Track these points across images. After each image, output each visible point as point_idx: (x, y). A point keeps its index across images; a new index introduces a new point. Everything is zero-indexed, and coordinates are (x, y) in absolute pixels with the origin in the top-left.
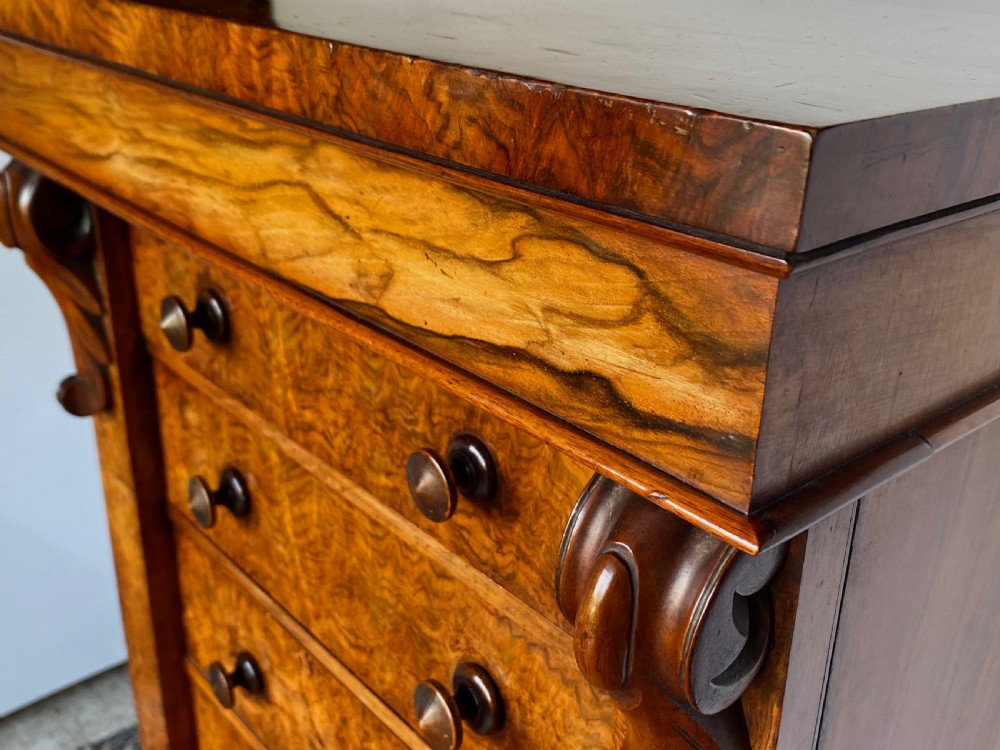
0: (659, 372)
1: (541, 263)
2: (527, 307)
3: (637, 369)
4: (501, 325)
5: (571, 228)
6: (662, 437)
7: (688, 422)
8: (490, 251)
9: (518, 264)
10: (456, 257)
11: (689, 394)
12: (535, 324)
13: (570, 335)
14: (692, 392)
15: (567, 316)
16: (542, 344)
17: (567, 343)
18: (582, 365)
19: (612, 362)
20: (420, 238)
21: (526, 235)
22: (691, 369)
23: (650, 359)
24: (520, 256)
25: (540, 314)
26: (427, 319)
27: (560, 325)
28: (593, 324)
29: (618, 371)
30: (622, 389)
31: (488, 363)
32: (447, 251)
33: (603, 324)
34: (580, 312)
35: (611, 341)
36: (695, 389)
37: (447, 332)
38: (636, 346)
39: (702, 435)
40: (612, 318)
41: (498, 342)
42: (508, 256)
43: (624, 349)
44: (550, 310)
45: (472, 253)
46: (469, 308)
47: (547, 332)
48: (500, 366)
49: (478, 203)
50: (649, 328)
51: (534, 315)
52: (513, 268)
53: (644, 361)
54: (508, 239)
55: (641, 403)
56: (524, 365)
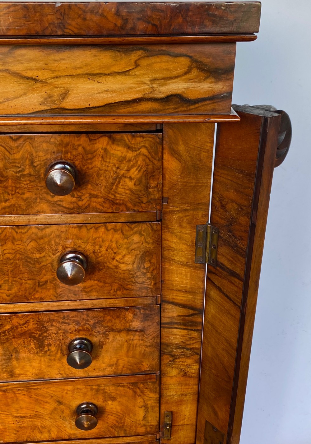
0: (199, 85)
1: (149, 65)
2: (143, 82)
3: (191, 87)
4: (132, 92)
5: (162, 50)
6: (201, 104)
7: (210, 96)
8: (124, 68)
9: (138, 68)
10: (106, 75)
11: (210, 88)
12: (147, 87)
13: (162, 85)
14: (211, 86)
15: (161, 79)
16: (151, 93)
17: (162, 89)
18: (169, 93)
19: (181, 88)
20: (85, 73)
21: (141, 58)
22: (211, 79)
23: (195, 82)
24: (139, 65)
25: (149, 83)
26: (89, 103)
27: (158, 84)
28: (172, 79)
29: (183, 90)
30: (185, 95)
31: (125, 108)
32: (101, 74)
33: (177, 77)
34: (166, 76)
35: (180, 82)
36: (212, 85)
37: (102, 104)
38: (190, 80)
39: (215, 98)
40: (180, 74)
41: (129, 99)
42: (133, 67)
43: (186, 82)
44: (153, 80)
45: (114, 71)
46: (114, 91)
47: (153, 88)
48: (131, 107)
49: (116, 52)
50: (195, 72)
51: (146, 84)
52: (136, 70)
53: (194, 83)
54: (133, 61)
55: (192, 97)
56: (142, 103)
